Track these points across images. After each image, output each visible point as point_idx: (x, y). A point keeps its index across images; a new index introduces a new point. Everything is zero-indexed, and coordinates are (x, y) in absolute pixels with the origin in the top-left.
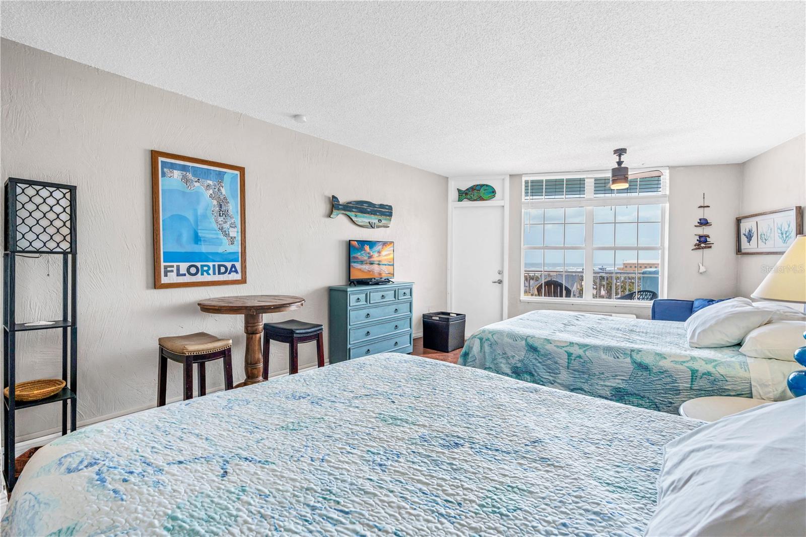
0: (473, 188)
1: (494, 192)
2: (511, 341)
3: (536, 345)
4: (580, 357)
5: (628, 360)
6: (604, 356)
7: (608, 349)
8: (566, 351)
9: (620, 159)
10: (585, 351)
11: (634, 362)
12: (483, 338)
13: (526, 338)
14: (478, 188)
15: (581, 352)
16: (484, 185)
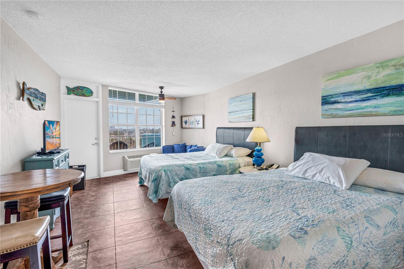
0: (78, 88)
1: (92, 92)
2: (178, 168)
3: (188, 167)
4: (203, 167)
5: (216, 165)
6: (210, 165)
7: (209, 163)
8: (199, 167)
9: (161, 90)
10: (204, 165)
11: (217, 165)
12: (165, 170)
13: (183, 165)
14: (81, 88)
15: (203, 166)
16: (85, 87)
